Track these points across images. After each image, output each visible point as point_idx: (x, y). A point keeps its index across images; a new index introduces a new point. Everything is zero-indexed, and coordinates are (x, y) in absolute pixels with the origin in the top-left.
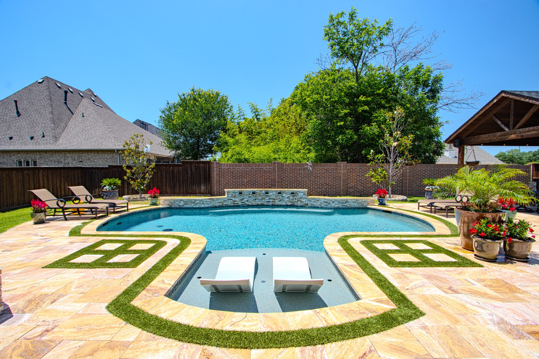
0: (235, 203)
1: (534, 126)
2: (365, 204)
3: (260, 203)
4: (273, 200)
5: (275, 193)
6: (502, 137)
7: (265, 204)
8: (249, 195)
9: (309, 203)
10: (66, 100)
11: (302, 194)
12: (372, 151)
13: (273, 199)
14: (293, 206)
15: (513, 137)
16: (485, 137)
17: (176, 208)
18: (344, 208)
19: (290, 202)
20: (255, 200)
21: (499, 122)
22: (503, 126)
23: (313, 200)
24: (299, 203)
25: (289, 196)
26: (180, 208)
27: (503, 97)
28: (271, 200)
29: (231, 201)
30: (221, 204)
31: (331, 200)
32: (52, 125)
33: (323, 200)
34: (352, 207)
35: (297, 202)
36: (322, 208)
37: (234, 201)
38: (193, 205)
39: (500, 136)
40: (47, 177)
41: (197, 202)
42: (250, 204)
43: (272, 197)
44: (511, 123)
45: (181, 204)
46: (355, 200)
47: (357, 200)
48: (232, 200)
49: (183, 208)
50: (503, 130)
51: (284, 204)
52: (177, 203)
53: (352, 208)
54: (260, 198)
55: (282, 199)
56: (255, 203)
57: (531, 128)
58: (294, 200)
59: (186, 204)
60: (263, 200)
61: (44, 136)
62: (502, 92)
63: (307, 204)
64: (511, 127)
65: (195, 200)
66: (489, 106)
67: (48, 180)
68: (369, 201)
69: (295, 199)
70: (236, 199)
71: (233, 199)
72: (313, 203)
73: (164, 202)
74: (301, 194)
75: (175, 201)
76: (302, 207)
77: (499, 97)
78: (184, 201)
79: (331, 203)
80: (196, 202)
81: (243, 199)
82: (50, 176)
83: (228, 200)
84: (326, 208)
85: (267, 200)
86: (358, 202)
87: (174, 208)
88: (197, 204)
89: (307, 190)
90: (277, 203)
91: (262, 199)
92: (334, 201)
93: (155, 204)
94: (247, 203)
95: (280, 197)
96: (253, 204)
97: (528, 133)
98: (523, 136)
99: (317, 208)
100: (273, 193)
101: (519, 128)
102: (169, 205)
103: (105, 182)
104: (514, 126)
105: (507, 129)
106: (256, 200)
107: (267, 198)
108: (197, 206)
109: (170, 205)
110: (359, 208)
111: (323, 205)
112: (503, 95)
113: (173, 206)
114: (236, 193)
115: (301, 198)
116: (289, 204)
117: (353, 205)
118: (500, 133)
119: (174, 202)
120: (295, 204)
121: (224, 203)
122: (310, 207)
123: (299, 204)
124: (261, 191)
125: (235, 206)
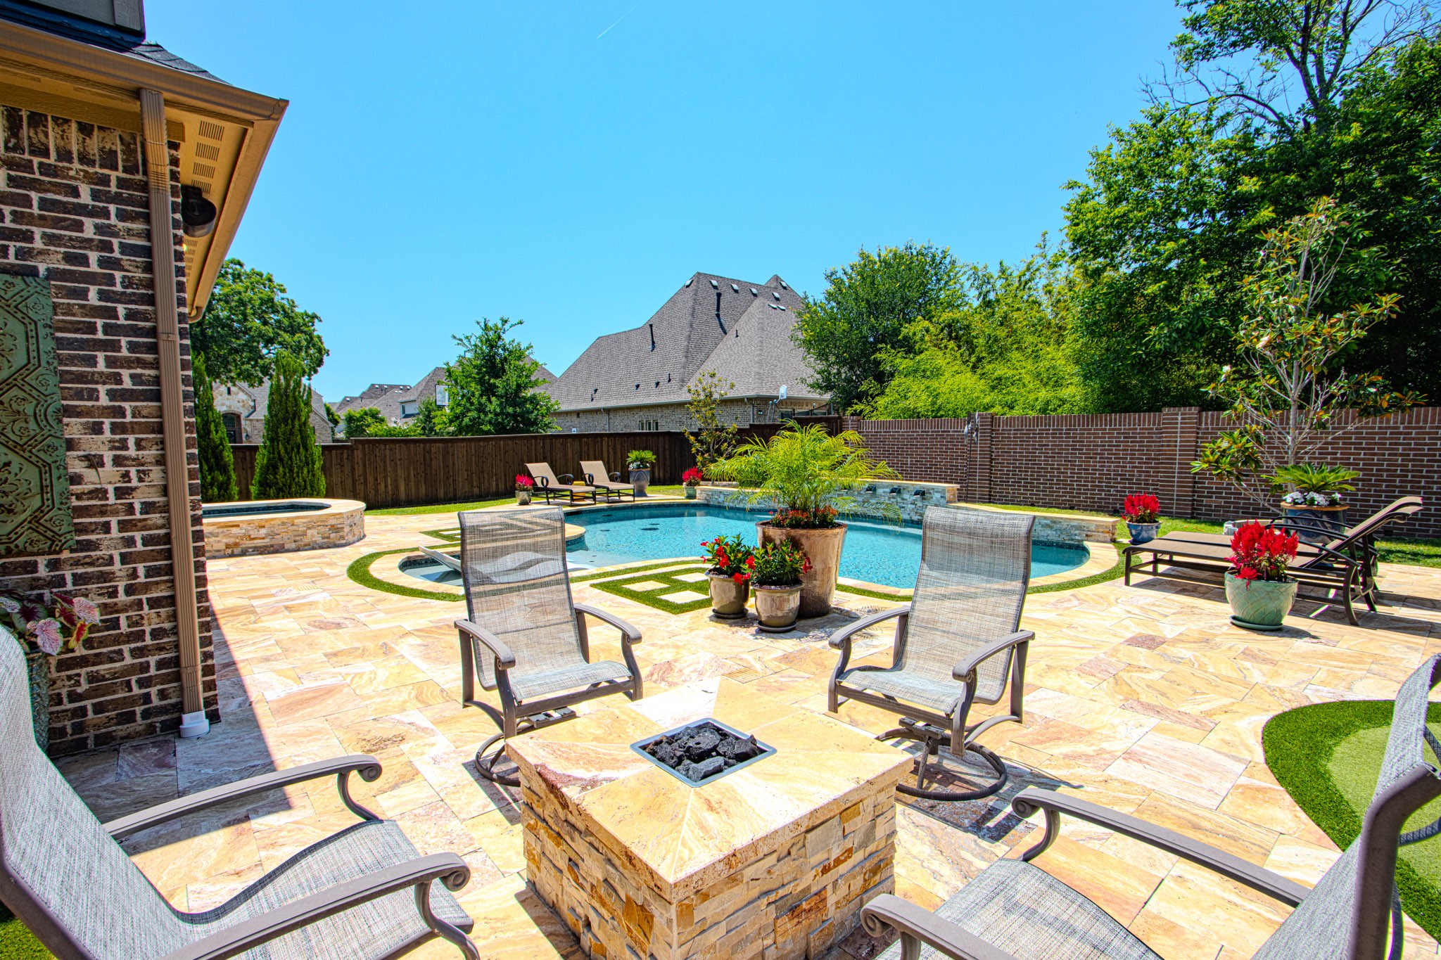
2: (1080, 534)
5: (888, 490)
10: (718, 309)
11: (939, 496)
12: (1226, 369)
17: (715, 506)
19: (916, 513)
25: (914, 498)
32: (684, 359)
34: (1041, 539)
40: (614, 448)
43: (882, 499)
45: (720, 500)
46: (1048, 522)
47: (1054, 522)
51: (906, 516)
52: (716, 497)
53: (1042, 542)
55: (901, 505)
59: (726, 501)
61: (670, 381)
67: (615, 453)
68: (1093, 528)
73: (701, 493)
74: (936, 494)
75: (714, 492)
78: (724, 495)
82: (618, 446)
86: (1057, 526)
89: (958, 486)
93: (690, 497)
95: (899, 500)
100: (885, 490)
102: (706, 499)
103: (633, 455)
107: (874, 501)
109: (708, 500)
110: (1060, 546)
113: (711, 503)
116: (915, 517)
117: (1042, 533)
119: (712, 495)
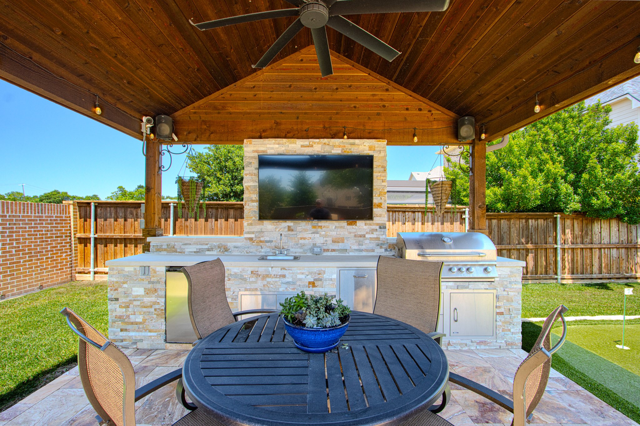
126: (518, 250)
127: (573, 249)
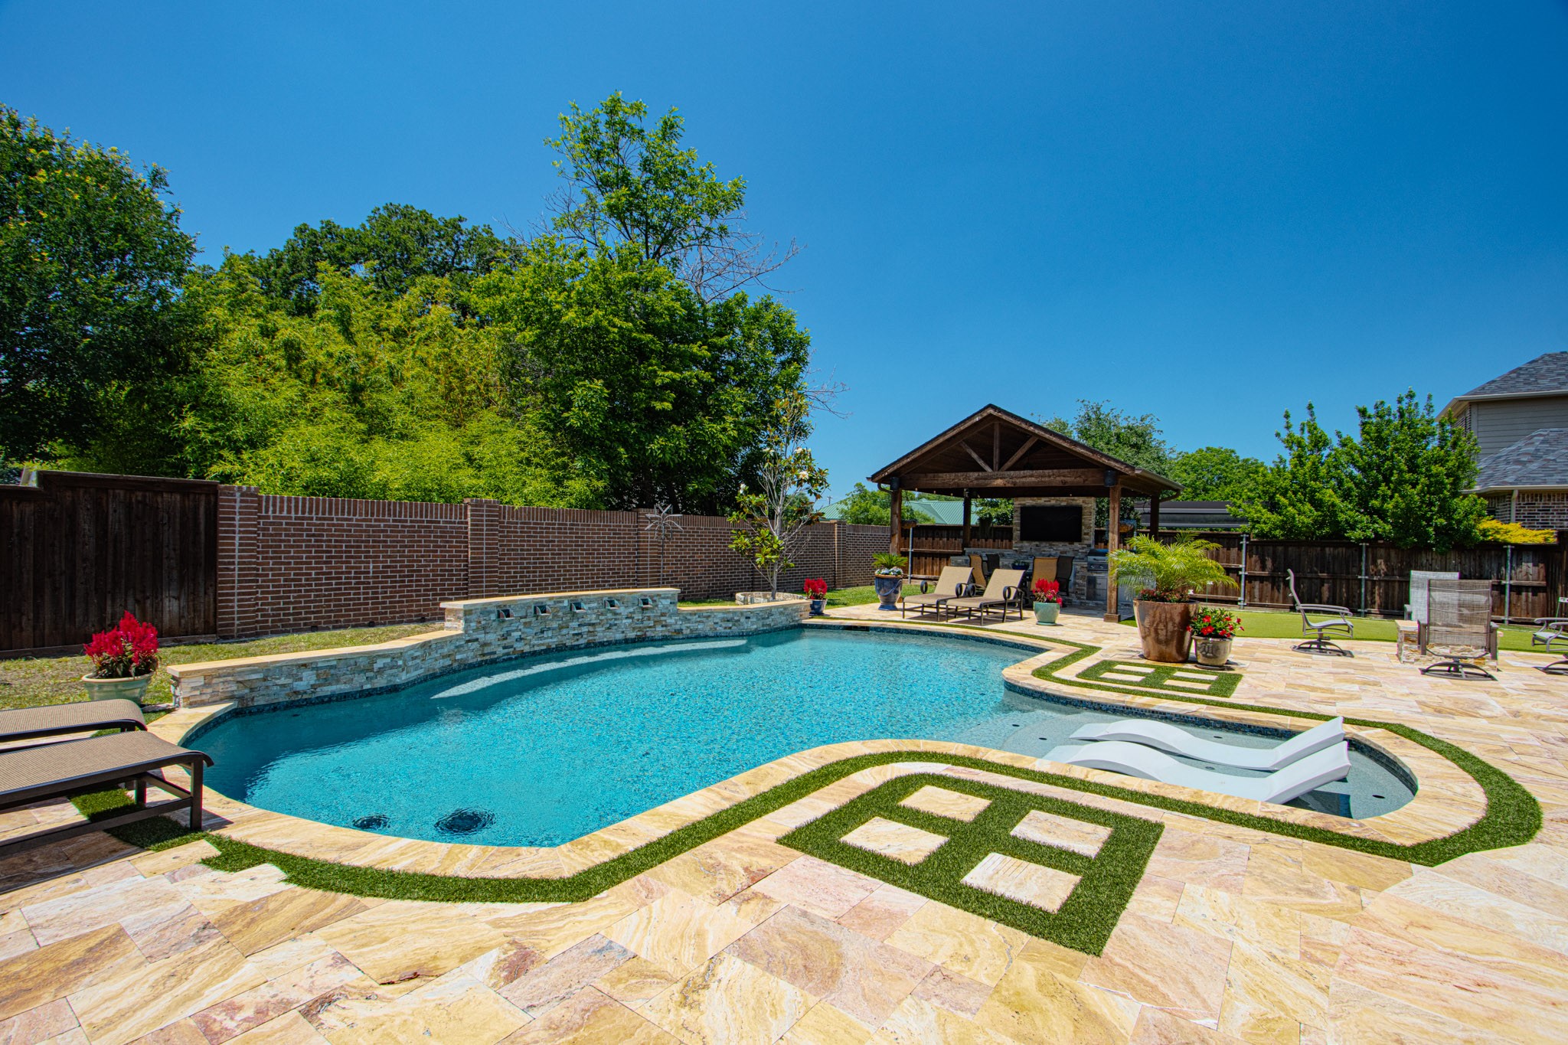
0: (487, 650)
1: (1032, 469)
2: (798, 616)
3: (553, 642)
4: (591, 629)
5: (595, 605)
6: (981, 481)
7: (568, 643)
8: (525, 617)
9: (683, 627)
11: (667, 602)
12: (743, 486)
13: (589, 625)
14: (642, 641)
15: (999, 482)
16: (949, 478)
17: (274, 708)
18: (764, 632)
19: (634, 629)
20: (542, 632)
21: (975, 456)
22: (981, 463)
23: (694, 618)
24: (659, 628)
25: (631, 610)
26: (298, 704)
27: (990, 415)
28: (585, 629)
29: (476, 645)
30: (448, 662)
31: (742, 613)
33: (721, 615)
34: (779, 626)
35: (654, 626)
36: (718, 637)
37: (485, 644)
38: (360, 682)
39: (976, 479)
41: (380, 664)
42: (527, 649)
43: (587, 620)
44: (996, 460)
46: (782, 609)
47: (786, 609)
48: (477, 640)
49: (310, 702)
50: (983, 470)
51: (619, 636)
52: (283, 681)
53: (778, 628)
54: (555, 625)
55: (612, 622)
56: (539, 644)
57: (1028, 472)
58: (646, 623)
59: (326, 682)
60: (564, 631)
62: (991, 406)
63: (679, 631)
64: (996, 466)
65: (373, 657)
66: (966, 425)
68: (802, 609)
69: (649, 618)
70: (491, 637)
71: (481, 636)
72: (693, 626)
73: (207, 685)
74: (664, 601)
75: (271, 672)
76: (666, 640)
77: (985, 415)
78: (317, 668)
79: (743, 620)
80: (376, 666)
81: (509, 633)
83: (469, 641)
84: (727, 637)
85: (574, 629)
86: (786, 612)
87: (260, 710)
88: (381, 671)
89: (678, 588)
90: (602, 635)
91: (561, 628)
92: (749, 614)
94: (520, 646)
96: (536, 648)
97: (1024, 480)
98: (1015, 483)
99: (706, 638)
100: (592, 605)
101: (1009, 470)
102: (231, 698)
104: (1001, 464)
105: (989, 470)
106: (545, 635)
107: (574, 624)
108: (381, 682)
109: (241, 698)
111: (720, 629)
112: (991, 411)
113: (260, 701)
114: (490, 612)
115: (663, 615)
116: (632, 635)
117: (779, 620)
118: (976, 474)
119: (265, 679)
120: (648, 634)
121: (458, 657)
122: (689, 639)
123: (659, 631)
124: (559, 600)
125: (486, 661)
126: (1311, 579)
127: (1387, 582)
